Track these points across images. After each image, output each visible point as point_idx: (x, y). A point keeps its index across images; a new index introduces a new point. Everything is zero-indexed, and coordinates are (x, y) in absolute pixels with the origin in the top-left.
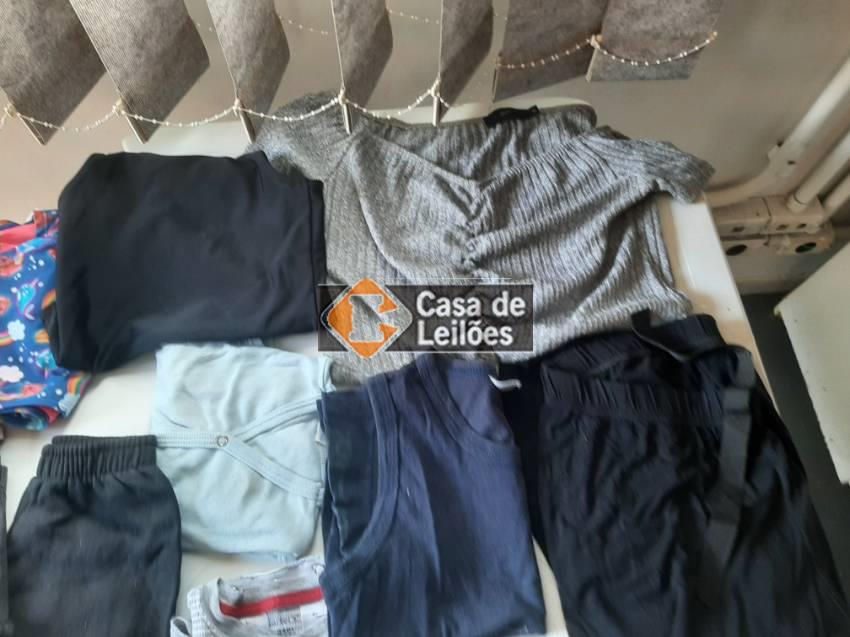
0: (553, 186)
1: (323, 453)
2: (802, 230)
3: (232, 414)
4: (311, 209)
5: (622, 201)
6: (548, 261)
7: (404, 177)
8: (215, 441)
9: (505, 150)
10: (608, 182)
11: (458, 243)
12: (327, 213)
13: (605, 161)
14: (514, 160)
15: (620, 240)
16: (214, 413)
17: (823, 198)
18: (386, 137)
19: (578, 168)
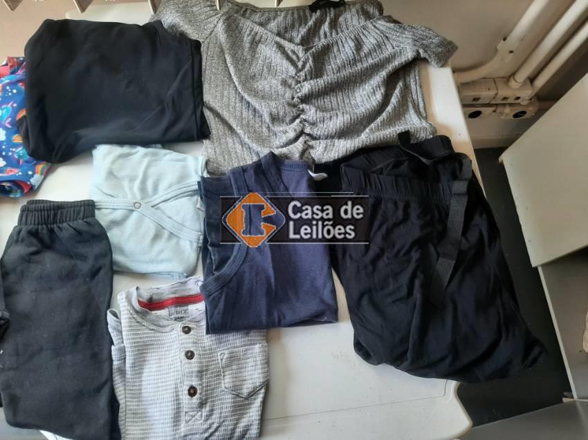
0: (353, 52)
1: (202, 215)
2: (517, 101)
3: (143, 189)
4: (193, 61)
5: (397, 63)
6: (348, 101)
7: (255, 43)
8: (132, 205)
9: (323, 27)
10: (388, 50)
11: (290, 87)
12: (204, 64)
13: (387, 37)
14: (328, 34)
15: (395, 89)
16: (131, 188)
17: (532, 79)
18: (243, 15)
19: (369, 41)
